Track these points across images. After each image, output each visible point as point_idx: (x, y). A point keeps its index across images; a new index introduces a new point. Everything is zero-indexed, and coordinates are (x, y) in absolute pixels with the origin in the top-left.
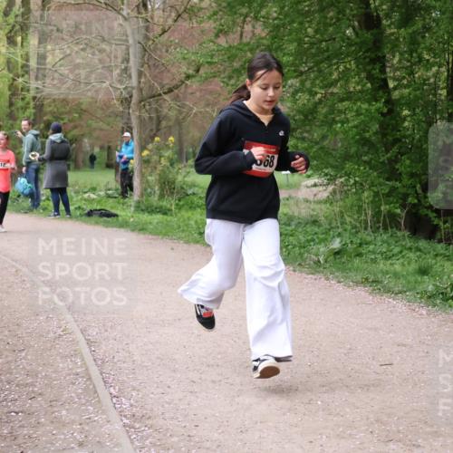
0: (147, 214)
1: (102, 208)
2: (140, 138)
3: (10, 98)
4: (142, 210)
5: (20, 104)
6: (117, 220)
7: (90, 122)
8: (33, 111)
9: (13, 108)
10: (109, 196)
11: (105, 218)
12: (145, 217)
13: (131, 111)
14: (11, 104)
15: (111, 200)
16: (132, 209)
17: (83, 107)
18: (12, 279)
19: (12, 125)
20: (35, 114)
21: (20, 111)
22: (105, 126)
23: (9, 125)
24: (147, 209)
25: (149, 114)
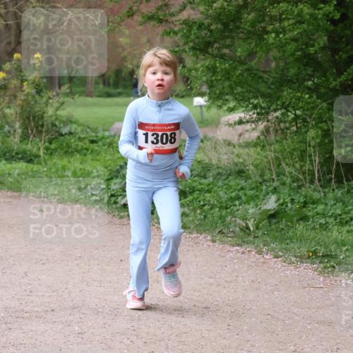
0: (4, 162)
12: (2, 166)
24: (5, 154)
25: (5, 21)
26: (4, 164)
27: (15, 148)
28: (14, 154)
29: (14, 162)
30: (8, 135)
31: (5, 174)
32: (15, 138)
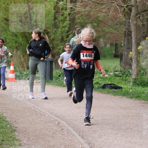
0: (141, 87)
1: (112, 83)
2: (136, 38)
3: (55, 15)
4: (138, 84)
5: (61, 18)
6: (122, 91)
7: (104, 28)
8: (68, 22)
9: (56, 21)
10: (116, 76)
11: (114, 90)
12: (140, 89)
13: (130, 21)
14: (55, 18)
15: (118, 78)
16: (131, 83)
17: (100, 19)
18: (55, 128)
19: (56, 31)
20: (70, 24)
21: (61, 23)
22: (113, 31)
23: (54, 31)
24: (141, 84)
25: (142, 23)
26: (141, 88)
27: (146, 81)
28: (145, 83)
29: (145, 87)
30: (143, 74)
31: (141, 92)
32: (146, 76)
